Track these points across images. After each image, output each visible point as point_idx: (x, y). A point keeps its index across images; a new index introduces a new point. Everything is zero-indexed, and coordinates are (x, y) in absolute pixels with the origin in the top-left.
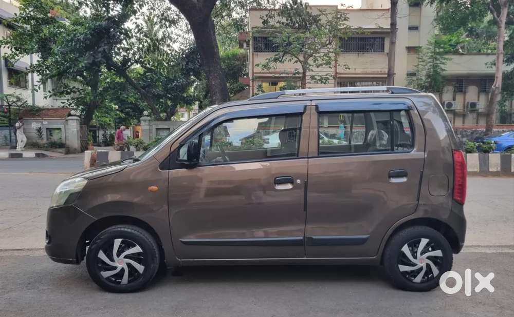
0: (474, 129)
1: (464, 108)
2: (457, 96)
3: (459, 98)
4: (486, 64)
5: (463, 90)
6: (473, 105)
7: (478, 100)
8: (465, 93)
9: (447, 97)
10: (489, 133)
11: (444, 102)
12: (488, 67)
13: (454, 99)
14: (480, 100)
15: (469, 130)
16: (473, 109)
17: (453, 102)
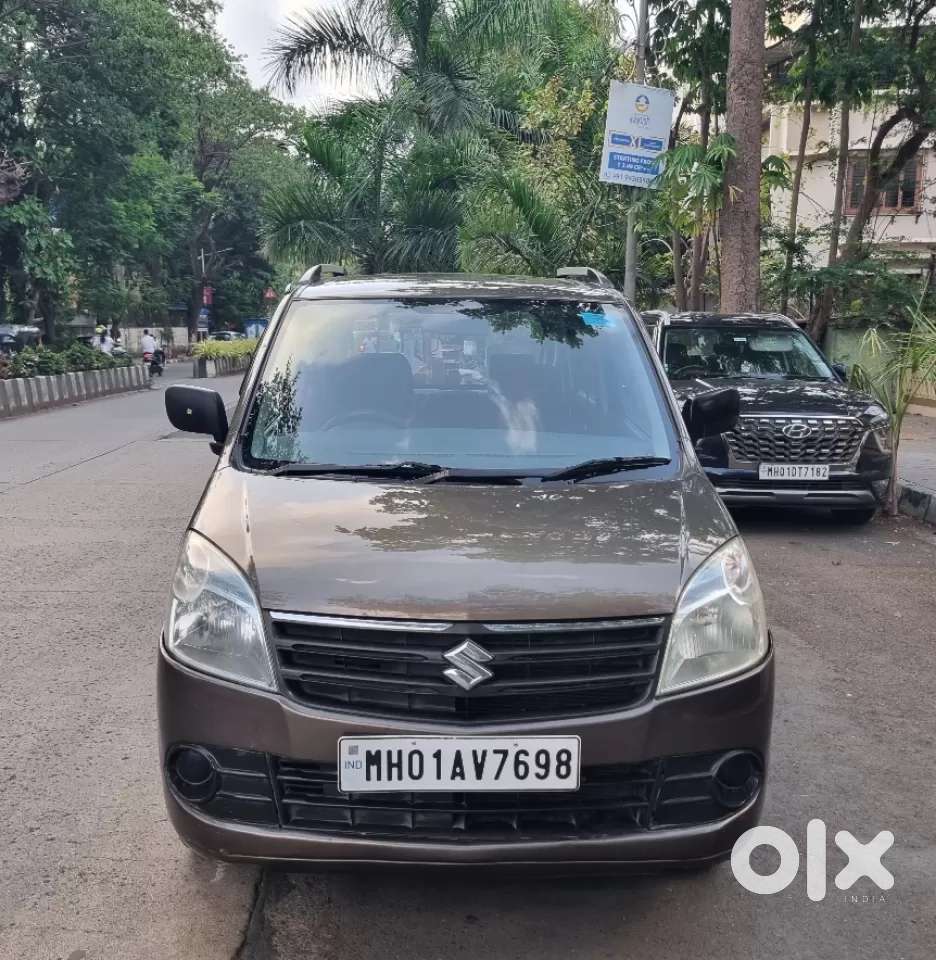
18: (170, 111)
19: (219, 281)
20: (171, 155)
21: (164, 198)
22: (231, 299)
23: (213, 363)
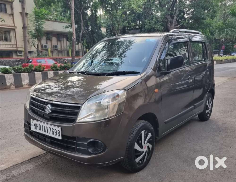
0: (64, 59)
1: (52, 48)
2: (48, 42)
3: (49, 43)
4: (63, 27)
5: (50, 39)
6: (56, 47)
7: (57, 45)
8: (51, 40)
9: (44, 42)
10: (74, 60)
11: (43, 45)
12: (64, 29)
13: (47, 44)
14: (58, 44)
15: (62, 59)
16: (56, 49)
17: (47, 45)
18: (214, 10)
19: (227, 44)
20: (214, 19)
21: (213, 28)
22: (230, 48)
23: (216, 61)
